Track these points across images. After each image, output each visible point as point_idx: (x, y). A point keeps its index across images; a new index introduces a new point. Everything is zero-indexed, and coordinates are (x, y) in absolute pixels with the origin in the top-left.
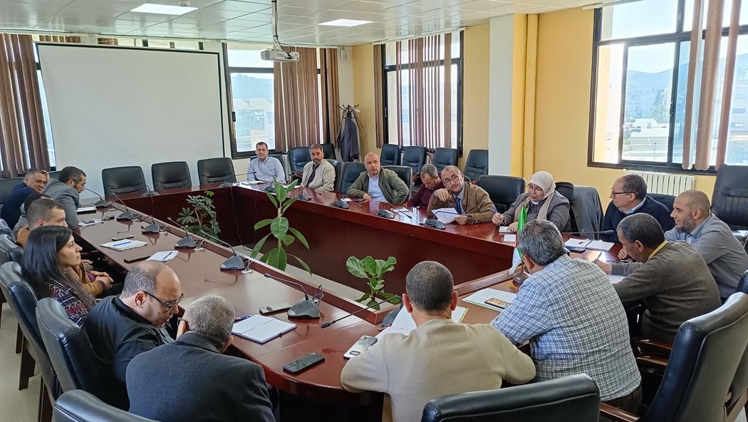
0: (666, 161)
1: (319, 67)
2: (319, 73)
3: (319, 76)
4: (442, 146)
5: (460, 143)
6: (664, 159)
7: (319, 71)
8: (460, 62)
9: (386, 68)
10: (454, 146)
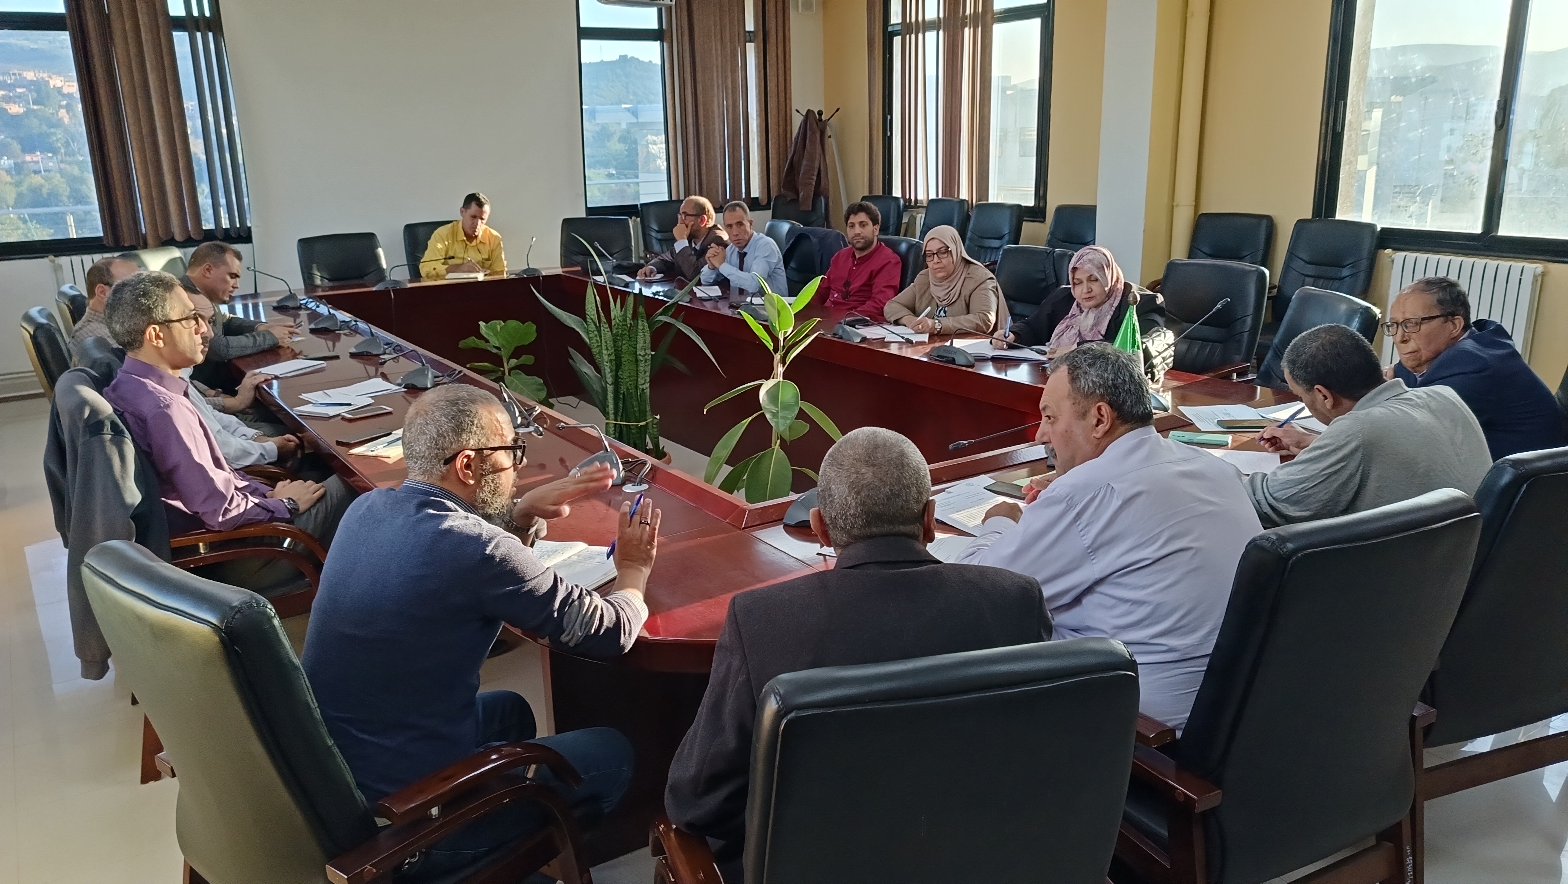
0: (1478, 229)
1: (750, 26)
2: (750, 41)
3: (751, 47)
5: (1040, 193)
6: (1476, 227)
7: (750, 37)
8: (1045, 13)
9: (890, 29)
10: (1028, 200)
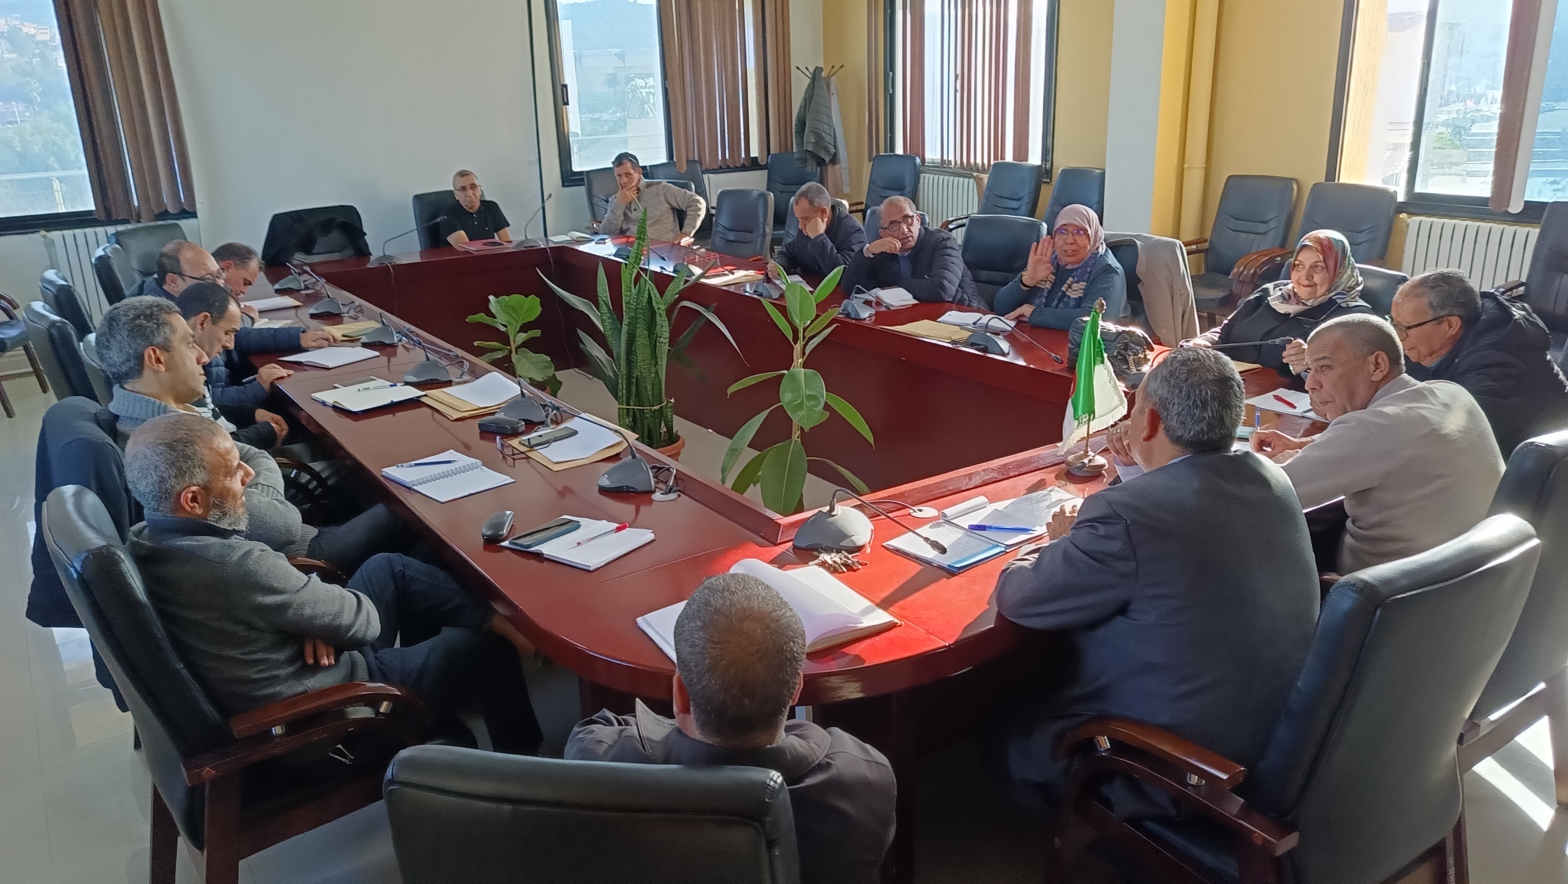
4: (1009, 158)
5: (1047, 152)
10: (1035, 158)
